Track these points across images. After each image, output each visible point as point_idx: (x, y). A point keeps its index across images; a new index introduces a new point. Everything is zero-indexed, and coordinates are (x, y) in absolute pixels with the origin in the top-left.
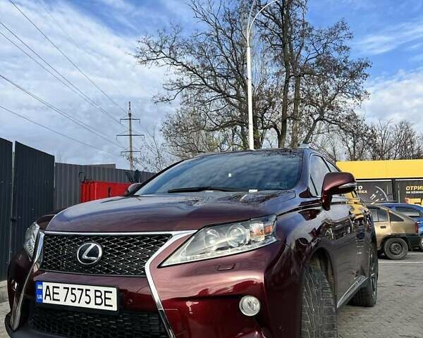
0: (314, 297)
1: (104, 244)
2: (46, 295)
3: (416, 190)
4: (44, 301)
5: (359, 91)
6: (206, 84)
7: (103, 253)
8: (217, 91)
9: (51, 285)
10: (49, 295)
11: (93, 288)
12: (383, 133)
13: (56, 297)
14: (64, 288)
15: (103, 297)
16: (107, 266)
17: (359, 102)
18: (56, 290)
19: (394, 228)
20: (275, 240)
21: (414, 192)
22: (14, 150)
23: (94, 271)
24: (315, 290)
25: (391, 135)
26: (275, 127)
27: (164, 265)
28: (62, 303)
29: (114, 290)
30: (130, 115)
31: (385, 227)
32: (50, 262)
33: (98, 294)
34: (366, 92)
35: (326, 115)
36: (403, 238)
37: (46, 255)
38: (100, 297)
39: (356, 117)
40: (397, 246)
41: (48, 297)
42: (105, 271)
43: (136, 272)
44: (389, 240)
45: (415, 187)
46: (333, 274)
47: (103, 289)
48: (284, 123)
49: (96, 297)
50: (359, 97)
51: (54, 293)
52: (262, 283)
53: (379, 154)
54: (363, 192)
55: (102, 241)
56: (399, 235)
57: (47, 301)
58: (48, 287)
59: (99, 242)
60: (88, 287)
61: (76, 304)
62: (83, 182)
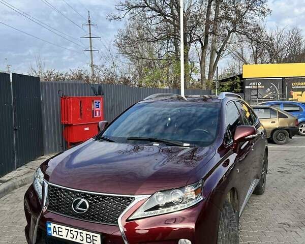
0: (225, 226)
1: (90, 200)
2: (54, 231)
3: (299, 86)
4: (53, 235)
5: (264, 8)
6: (148, 6)
7: (90, 207)
8: (156, 11)
9: (57, 226)
10: (56, 232)
11: (85, 233)
12: (279, 37)
13: (60, 233)
14: (66, 229)
15: (91, 238)
16: (93, 215)
17: (263, 17)
18: (60, 229)
19: (281, 123)
20: (202, 199)
21: (298, 87)
22: (11, 81)
23: (84, 218)
24: (226, 221)
25: (285, 39)
26: (200, 40)
27: (130, 219)
28: (64, 237)
29: (99, 236)
30: (89, 21)
31: (274, 122)
32: (54, 206)
33: (88, 236)
34: (269, 10)
35: (237, 28)
36: (286, 130)
37: (50, 200)
38: (90, 238)
39: (260, 29)
40: (282, 135)
41: (55, 233)
42: (91, 218)
43: (112, 222)
44: (275, 132)
45: (299, 84)
46: (238, 199)
47: (91, 234)
48: (207, 37)
49: (87, 238)
50: (263, 13)
51: (59, 231)
52: (193, 229)
53: (275, 58)
54: (261, 87)
55: (88, 197)
56: (284, 127)
57: (55, 235)
58: (54, 227)
59: (86, 198)
60: (81, 231)
61: (74, 240)
62: (62, 97)
